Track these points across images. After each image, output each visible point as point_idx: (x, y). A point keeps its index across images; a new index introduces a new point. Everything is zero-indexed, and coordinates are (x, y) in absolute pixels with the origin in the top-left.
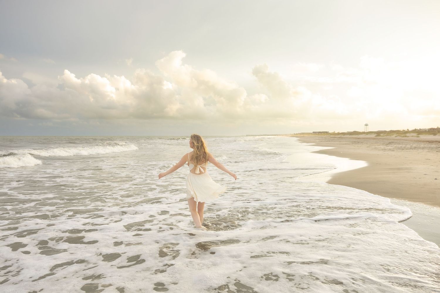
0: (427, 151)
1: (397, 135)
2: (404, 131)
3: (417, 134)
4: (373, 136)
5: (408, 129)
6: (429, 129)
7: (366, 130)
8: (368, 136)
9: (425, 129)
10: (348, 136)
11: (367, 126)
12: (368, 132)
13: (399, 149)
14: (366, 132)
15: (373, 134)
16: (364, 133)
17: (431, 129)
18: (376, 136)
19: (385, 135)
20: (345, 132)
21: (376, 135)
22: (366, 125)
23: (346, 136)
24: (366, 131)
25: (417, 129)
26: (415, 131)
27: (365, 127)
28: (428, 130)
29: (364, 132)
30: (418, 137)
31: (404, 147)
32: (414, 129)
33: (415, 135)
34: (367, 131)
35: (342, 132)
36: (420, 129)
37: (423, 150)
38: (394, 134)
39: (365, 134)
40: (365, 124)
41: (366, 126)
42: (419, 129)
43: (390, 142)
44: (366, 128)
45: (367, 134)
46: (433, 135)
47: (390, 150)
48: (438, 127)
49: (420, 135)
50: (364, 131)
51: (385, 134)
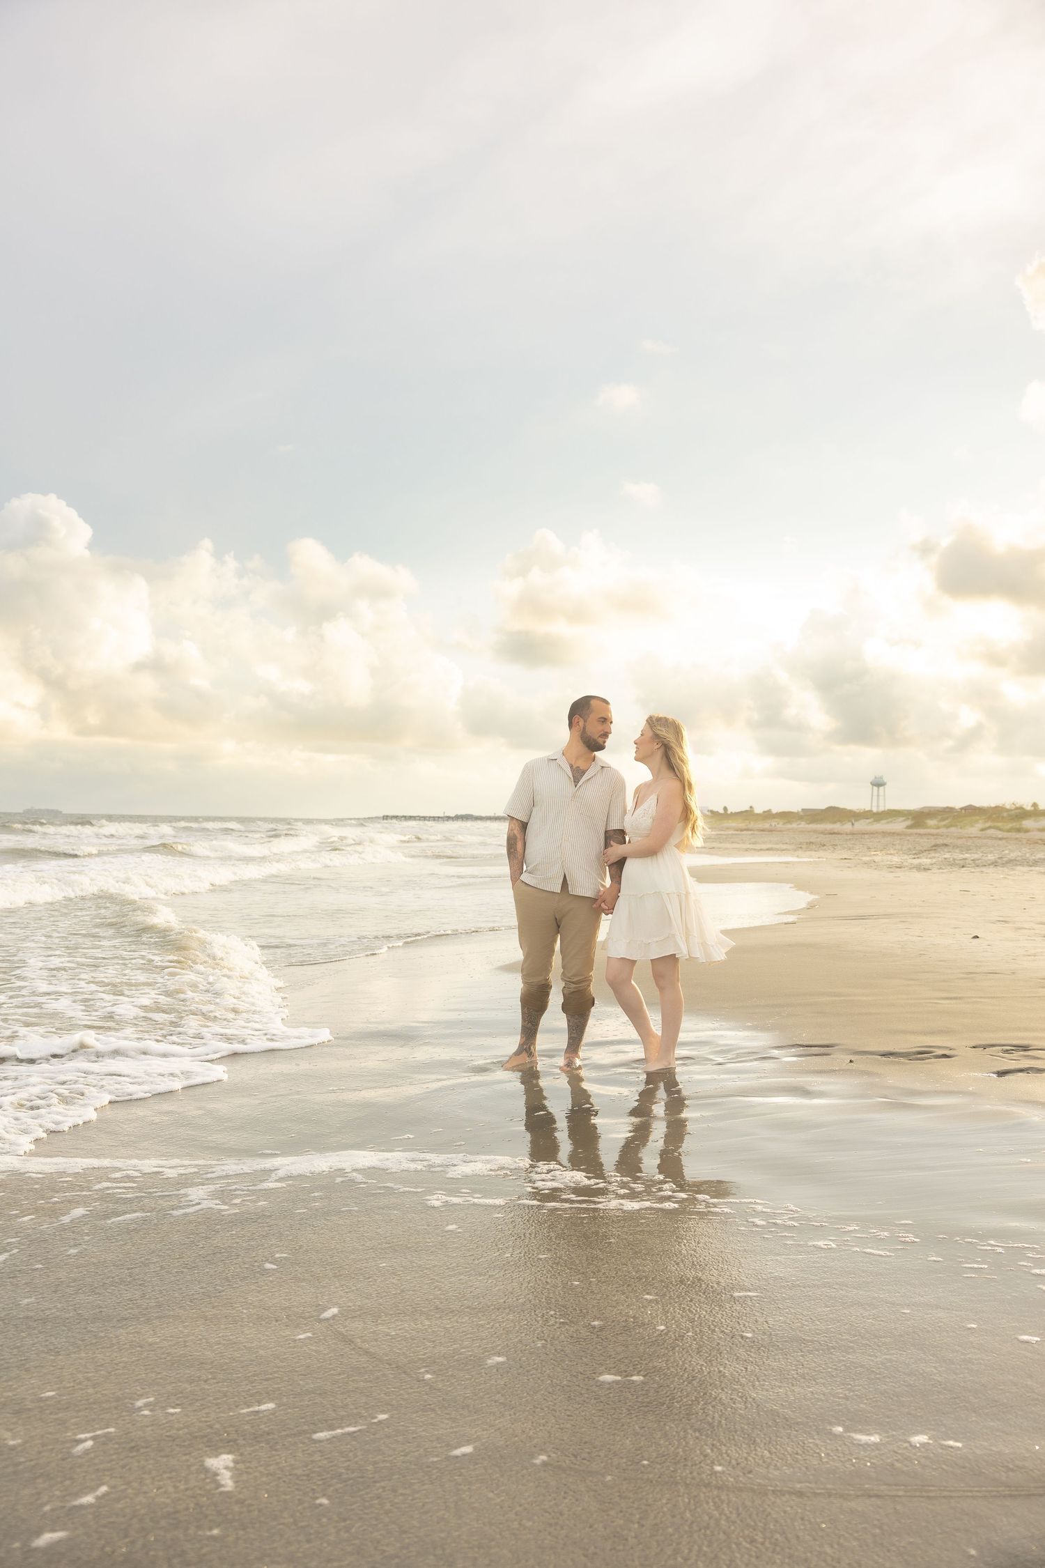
1: (988, 825)
5: (1035, 805)
7: (875, 804)
8: (882, 826)
10: (803, 825)
11: (881, 788)
12: (883, 812)
14: (875, 810)
15: (901, 819)
16: (866, 815)
18: (908, 827)
21: (909, 823)
22: (878, 784)
23: (793, 826)
24: (878, 806)
27: (873, 789)
29: (870, 811)
34: (881, 809)
35: (781, 810)
38: (977, 821)
39: (869, 820)
40: (872, 778)
41: (875, 788)
43: (938, 846)
44: (878, 796)
45: (877, 821)
50: (868, 808)
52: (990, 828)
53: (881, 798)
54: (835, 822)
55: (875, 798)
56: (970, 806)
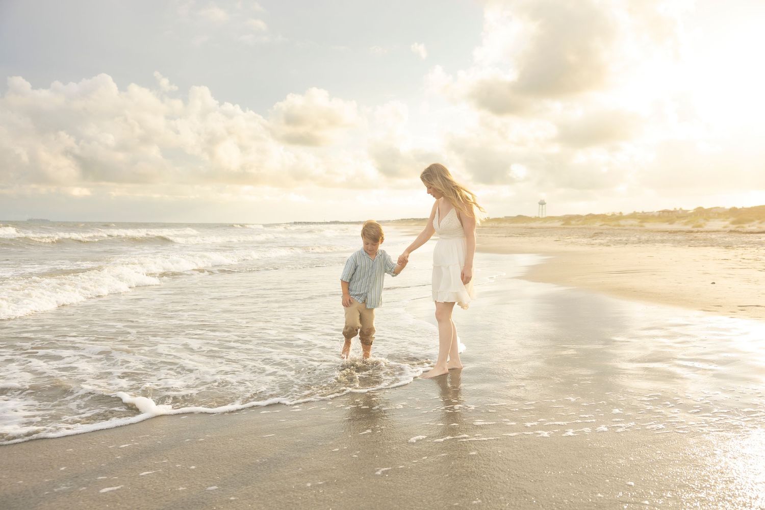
0: (672, 245)
1: (603, 223)
2: (613, 215)
3: (639, 220)
4: (558, 224)
5: (621, 213)
6: (660, 211)
7: (540, 213)
8: (548, 225)
9: (652, 212)
10: (507, 224)
11: (544, 206)
12: (546, 218)
13: (618, 243)
14: (540, 216)
15: (557, 221)
16: (536, 219)
17: (663, 212)
18: (562, 225)
19: (579, 223)
20: (501, 217)
21: (562, 223)
22: (542, 203)
23: (503, 225)
24: (542, 215)
25: (637, 211)
26: (633, 216)
28: (658, 213)
29: (539, 217)
30: (642, 226)
31: (626, 240)
32: (632, 212)
33: (635, 222)
34: (544, 216)
35: (493, 217)
36: (643, 212)
37: (664, 244)
38: (595, 222)
39: (540, 222)
40: (539, 201)
41: (541, 206)
42: (641, 212)
43: (596, 233)
44: (542, 209)
45: (544, 222)
46: (667, 223)
47: (601, 244)
48: (675, 209)
49: (644, 224)
50: (537, 216)
51: (578, 221)
52: (604, 225)
53: (544, 211)
54: (523, 223)
55: (541, 211)
56: (591, 214)
